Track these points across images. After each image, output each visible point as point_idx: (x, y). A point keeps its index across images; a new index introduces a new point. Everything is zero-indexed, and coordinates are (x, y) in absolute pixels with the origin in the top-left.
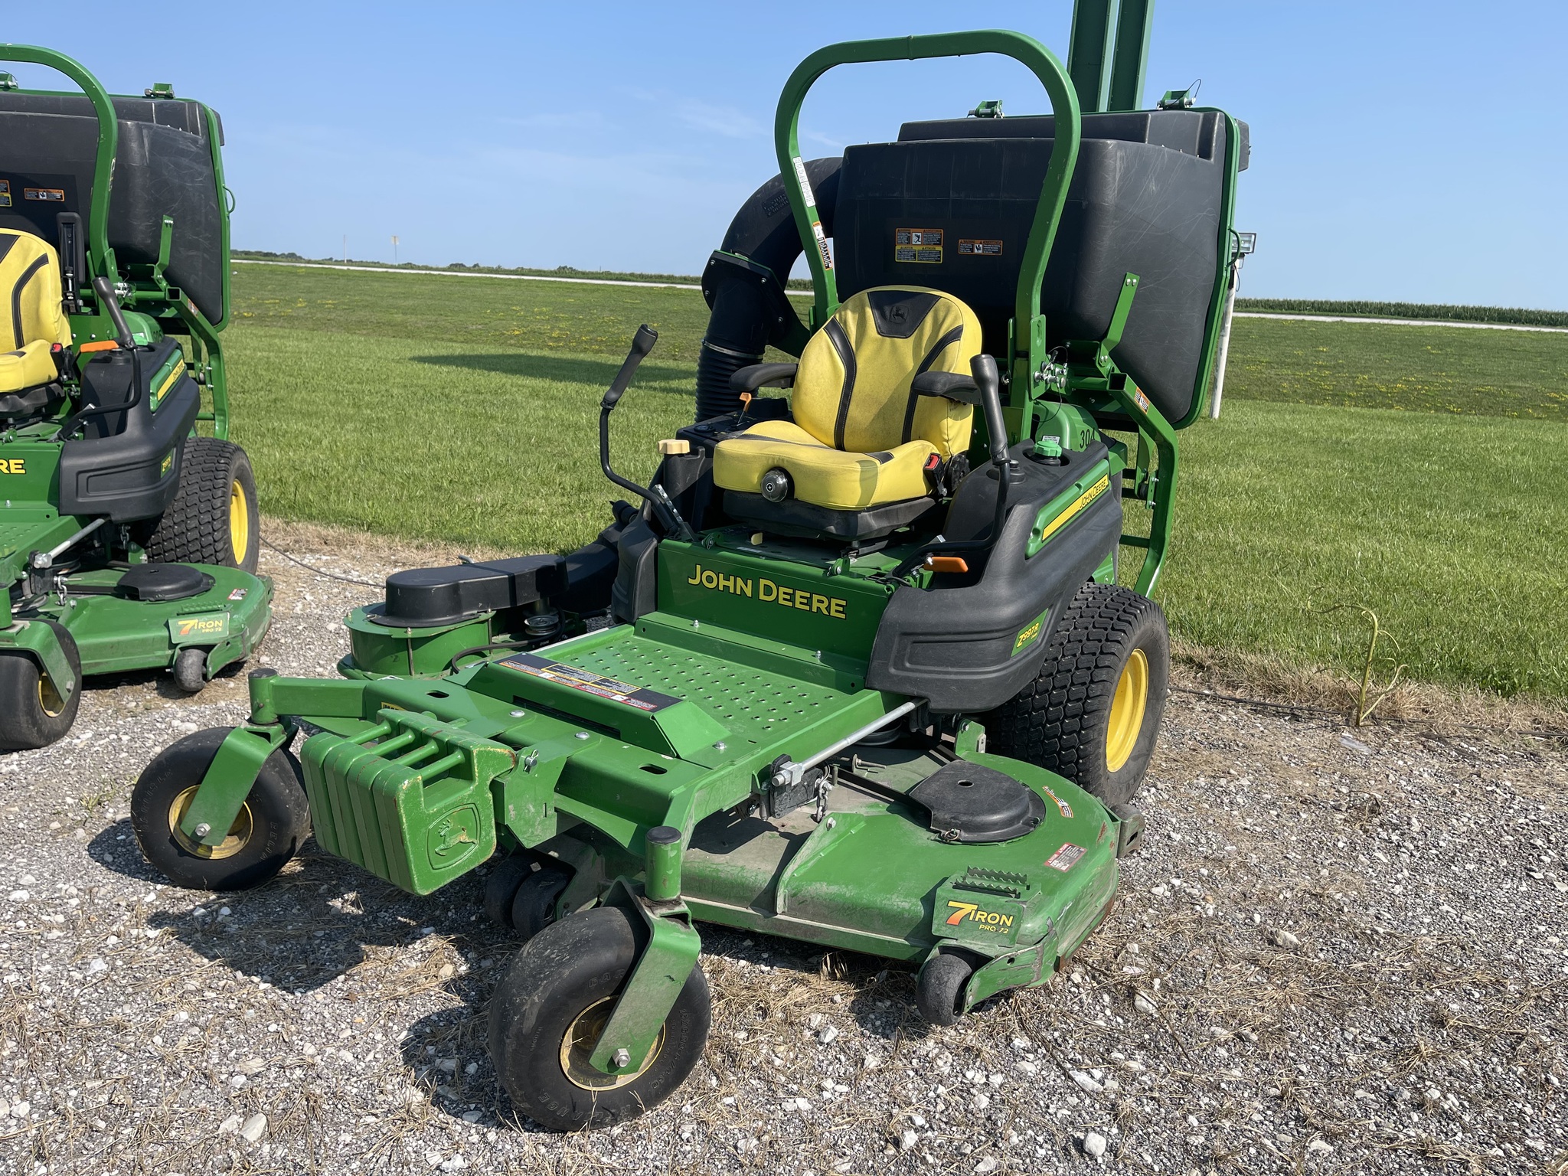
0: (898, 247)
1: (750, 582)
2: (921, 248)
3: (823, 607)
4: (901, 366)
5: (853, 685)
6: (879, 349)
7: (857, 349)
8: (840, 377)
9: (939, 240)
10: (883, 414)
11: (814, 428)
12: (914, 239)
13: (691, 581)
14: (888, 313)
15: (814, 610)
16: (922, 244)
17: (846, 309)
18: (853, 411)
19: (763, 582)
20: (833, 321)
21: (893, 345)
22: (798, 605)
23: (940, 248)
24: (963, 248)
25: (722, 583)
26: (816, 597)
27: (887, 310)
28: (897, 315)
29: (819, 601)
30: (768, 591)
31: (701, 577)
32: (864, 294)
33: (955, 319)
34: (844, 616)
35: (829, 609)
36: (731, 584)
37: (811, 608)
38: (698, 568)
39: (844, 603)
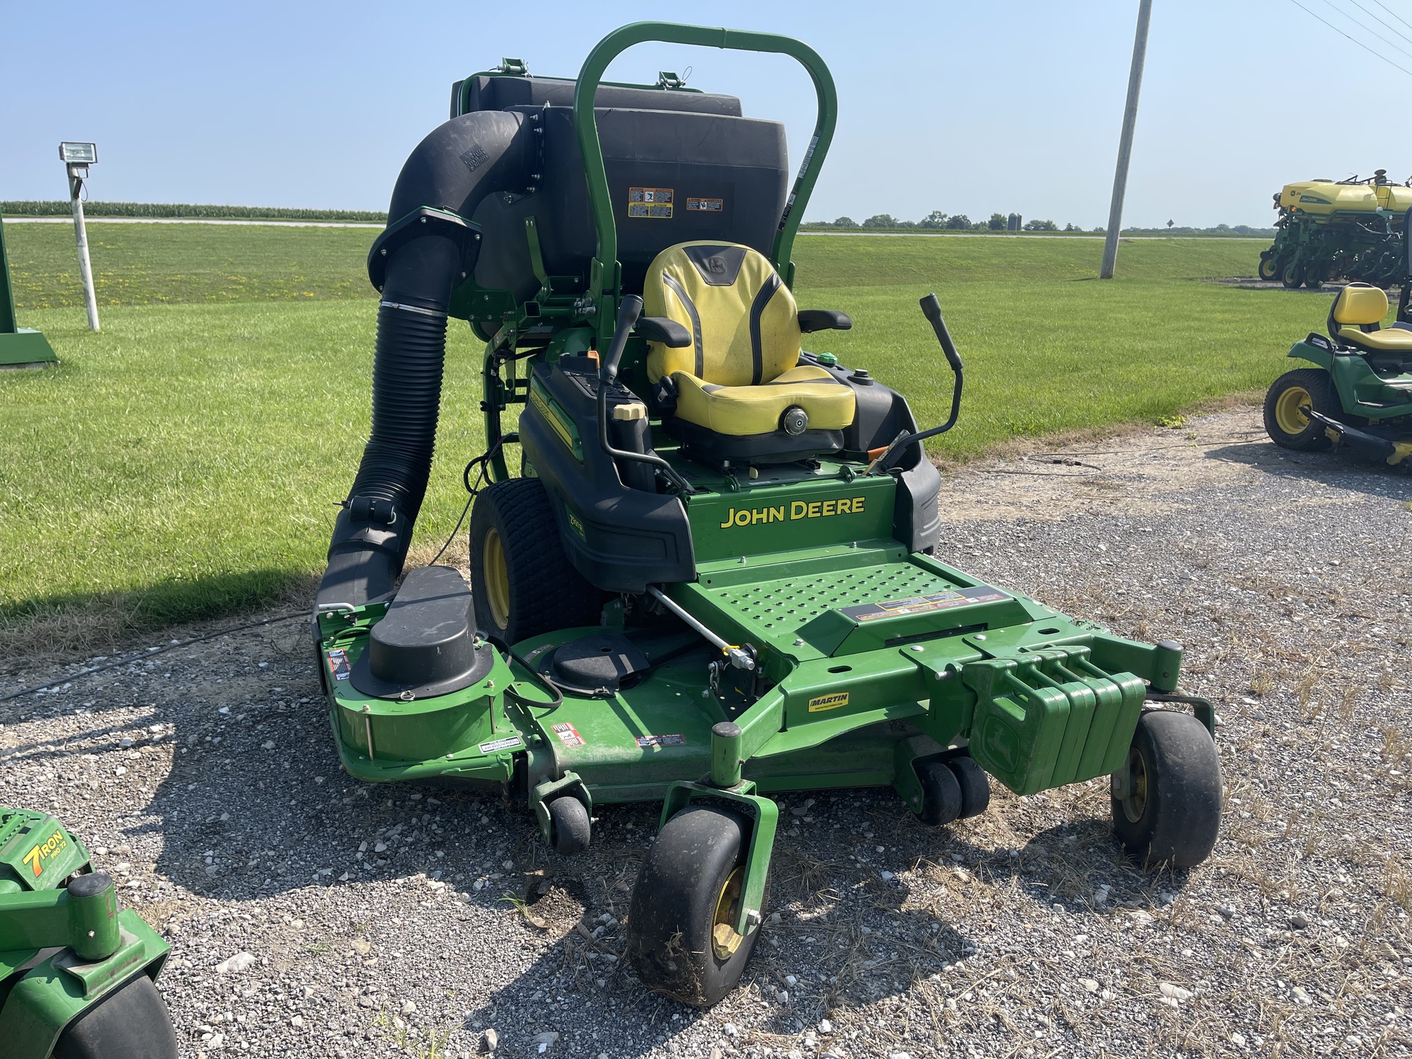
0: (631, 204)
1: (782, 508)
2: (653, 205)
3: (846, 508)
4: (735, 309)
5: (900, 555)
6: (711, 296)
7: (694, 298)
8: (690, 324)
9: (670, 198)
10: (733, 351)
12: (647, 197)
13: (723, 526)
14: (708, 265)
15: (839, 512)
16: (655, 201)
17: (669, 261)
18: (706, 352)
19: (794, 504)
20: (666, 274)
21: (722, 292)
22: (825, 513)
23: (670, 205)
24: (691, 204)
25: (756, 516)
26: (840, 502)
27: (706, 261)
28: (717, 266)
29: (843, 504)
30: (799, 510)
31: (735, 518)
32: (679, 248)
33: (768, 269)
34: (862, 510)
35: (850, 508)
36: (764, 516)
37: (836, 512)
38: (732, 511)
39: (863, 499)
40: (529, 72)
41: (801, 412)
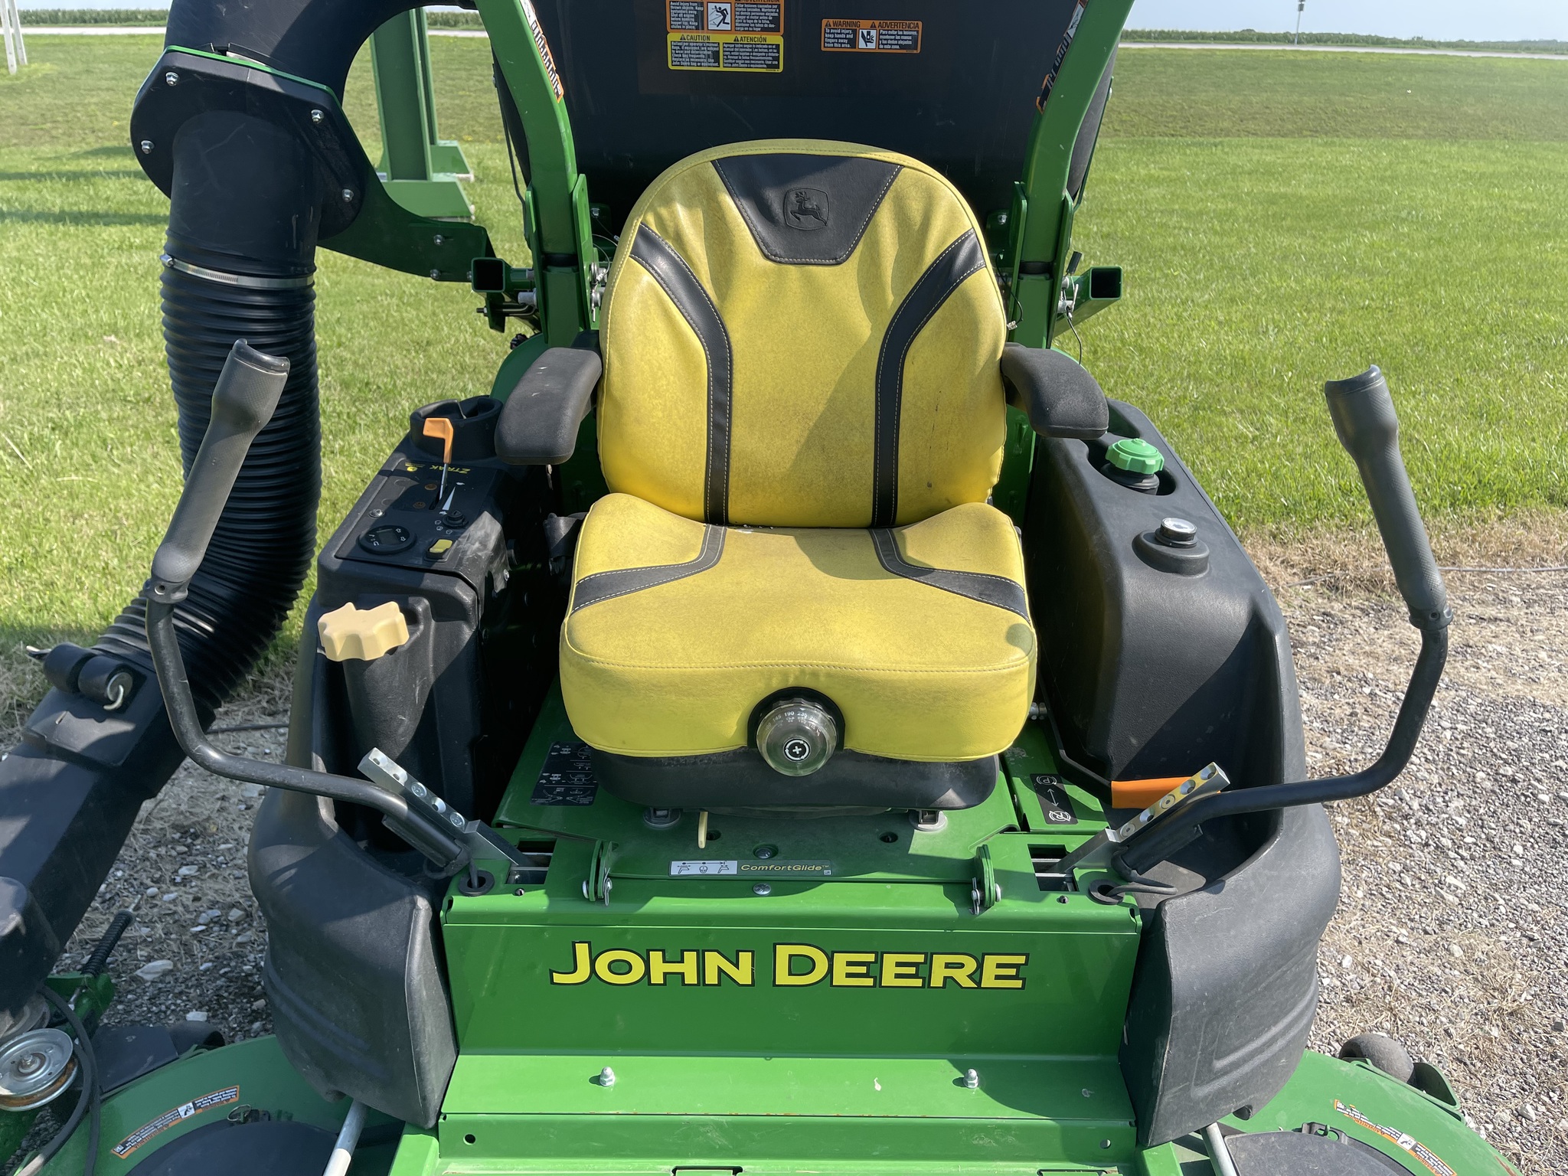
0: (673, 37)
1: (745, 958)
2: (730, 38)
3: (962, 977)
4: (840, 328)
6: (775, 294)
7: (723, 296)
8: (698, 367)
9: (775, 20)
10: (820, 439)
11: (661, 492)
12: (713, 18)
13: (558, 978)
14: (777, 208)
15: (937, 981)
16: (734, 29)
17: (667, 201)
18: (742, 438)
19: (783, 952)
20: (644, 234)
21: (809, 281)
22: (888, 980)
23: (777, 39)
24: (833, 37)
25: (659, 968)
26: (939, 961)
27: (773, 197)
28: (804, 211)
29: (948, 966)
30: (801, 965)
31: (591, 966)
32: (702, 163)
33: (953, 217)
34: (1018, 984)
35: (977, 976)
36: (688, 967)
37: (927, 980)
38: (582, 950)
39: (1021, 960)
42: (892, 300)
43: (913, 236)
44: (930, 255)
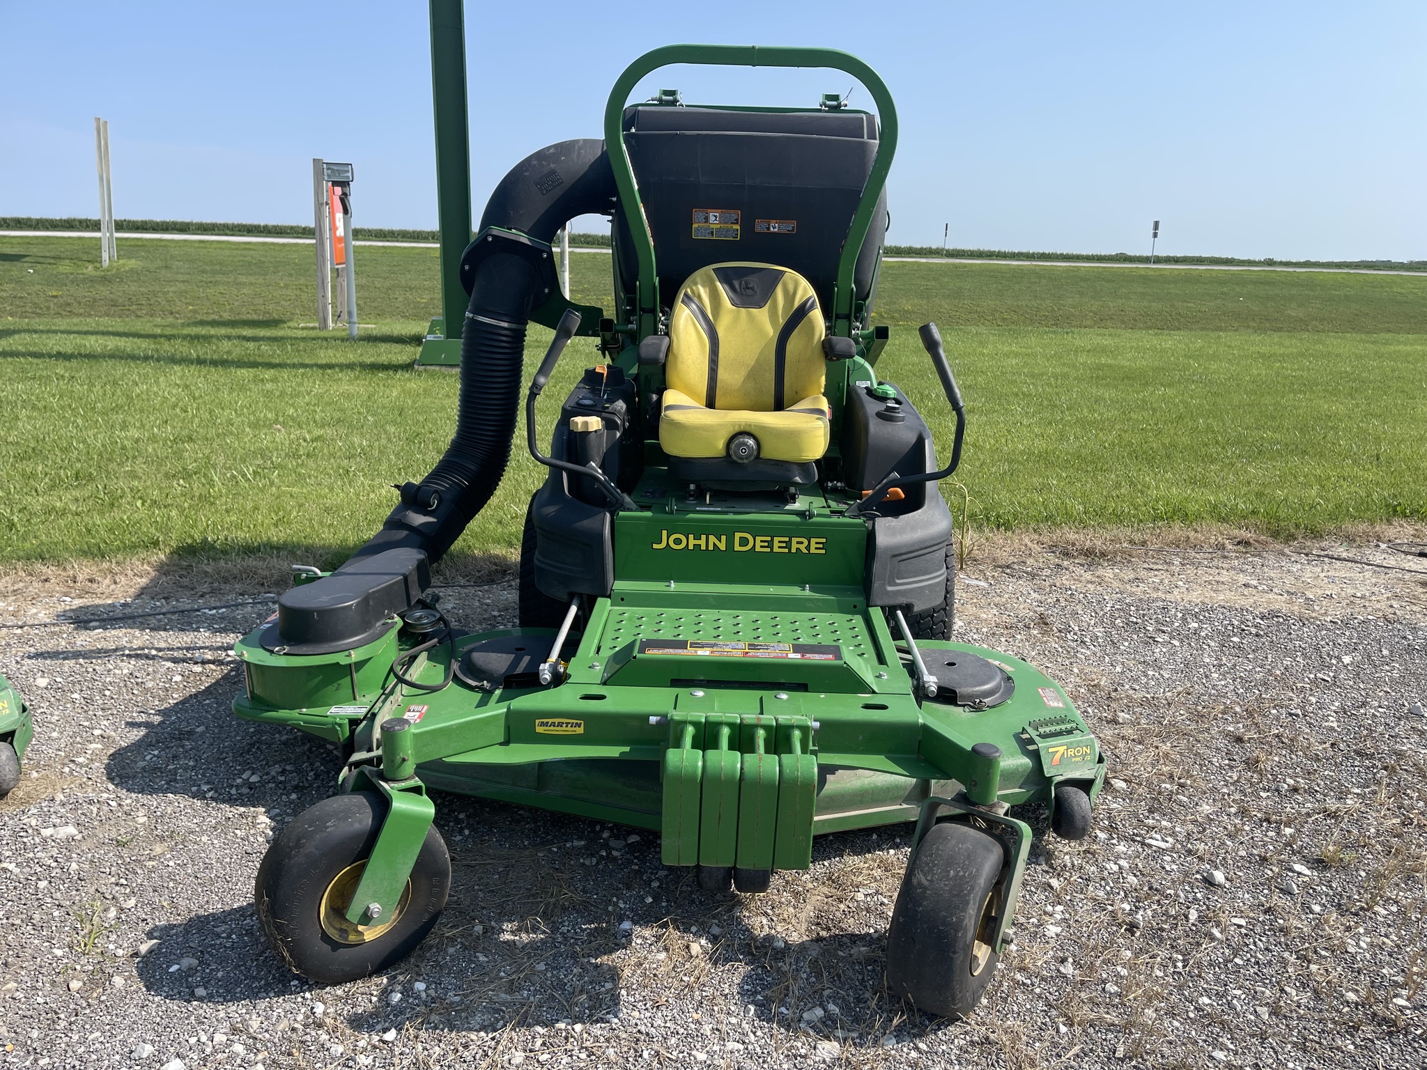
0: (695, 226)
1: (723, 538)
2: (718, 227)
3: (802, 547)
4: (761, 332)
5: (855, 607)
6: (736, 319)
7: (716, 319)
8: (705, 345)
9: (737, 220)
10: (753, 374)
11: (690, 392)
12: (712, 218)
13: (655, 546)
14: (737, 286)
15: (794, 550)
16: (720, 223)
17: (696, 284)
18: (722, 374)
19: (738, 535)
20: (686, 295)
21: (749, 314)
22: (776, 549)
23: (737, 227)
24: (760, 226)
25: (692, 542)
26: (794, 540)
27: (736, 283)
28: (748, 288)
29: (798, 543)
30: (744, 542)
31: (667, 541)
32: (709, 269)
33: (805, 290)
34: (823, 551)
35: (808, 548)
36: (702, 542)
37: (790, 550)
38: (665, 533)
39: (824, 540)
40: (681, 102)
41: (751, 442)
42: (781, 322)
43: (789, 297)
44: (797, 304)
